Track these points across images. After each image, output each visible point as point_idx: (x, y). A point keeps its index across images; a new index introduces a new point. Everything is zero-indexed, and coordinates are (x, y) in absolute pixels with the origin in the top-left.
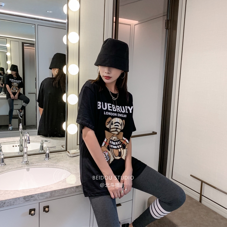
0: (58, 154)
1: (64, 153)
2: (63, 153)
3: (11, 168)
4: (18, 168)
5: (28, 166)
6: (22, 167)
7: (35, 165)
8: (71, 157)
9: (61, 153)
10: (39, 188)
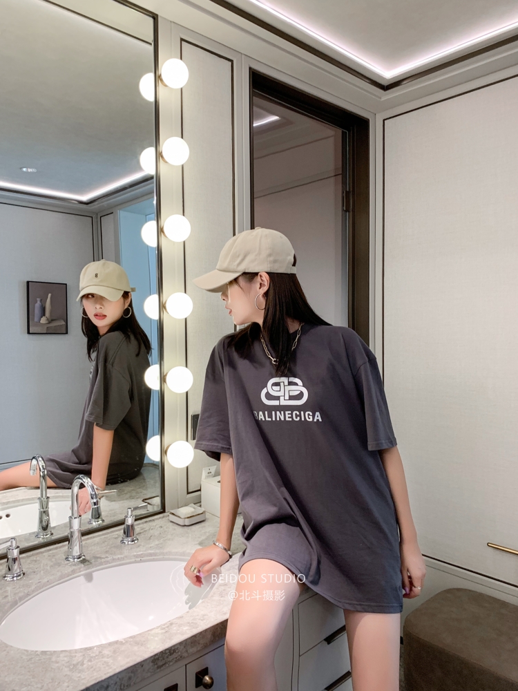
0: (146, 522)
1: (160, 518)
2: (157, 519)
3: (46, 580)
4: (64, 578)
5: (89, 569)
6: (73, 572)
7: (107, 562)
8: (185, 526)
9: (154, 520)
10: (171, 624)
